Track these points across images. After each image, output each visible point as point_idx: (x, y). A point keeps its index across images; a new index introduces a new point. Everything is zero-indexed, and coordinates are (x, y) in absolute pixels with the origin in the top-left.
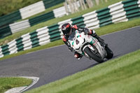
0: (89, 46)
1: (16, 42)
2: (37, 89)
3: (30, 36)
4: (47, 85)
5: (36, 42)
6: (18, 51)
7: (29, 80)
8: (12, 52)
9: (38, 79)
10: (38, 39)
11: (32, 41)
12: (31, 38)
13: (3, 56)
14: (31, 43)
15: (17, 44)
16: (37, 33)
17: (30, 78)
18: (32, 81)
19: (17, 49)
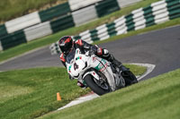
0: (92, 73)
2: (152, 80)
3: (143, 13)
4: (165, 75)
5: (151, 19)
6: (128, 30)
7: (142, 68)
8: (119, 33)
9: (154, 66)
10: (154, 16)
11: (146, 18)
12: (144, 15)
13: (108, 37)
14: (145, 21)
15: (126, 22)
16: (151, 8)
17: (143, 65)
18: (146, 70)
19: (126, 28)
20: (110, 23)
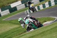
1: (48, 3)
6: (49, 6)
7: (54, 18)
8: (46, 7)
11: (55, 2)
14: (54, 3)
15: (49, 4)
17: (54, 17)
20: (43, 4)
